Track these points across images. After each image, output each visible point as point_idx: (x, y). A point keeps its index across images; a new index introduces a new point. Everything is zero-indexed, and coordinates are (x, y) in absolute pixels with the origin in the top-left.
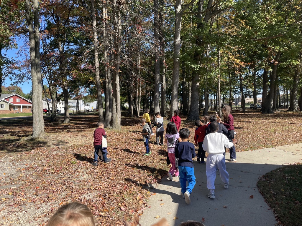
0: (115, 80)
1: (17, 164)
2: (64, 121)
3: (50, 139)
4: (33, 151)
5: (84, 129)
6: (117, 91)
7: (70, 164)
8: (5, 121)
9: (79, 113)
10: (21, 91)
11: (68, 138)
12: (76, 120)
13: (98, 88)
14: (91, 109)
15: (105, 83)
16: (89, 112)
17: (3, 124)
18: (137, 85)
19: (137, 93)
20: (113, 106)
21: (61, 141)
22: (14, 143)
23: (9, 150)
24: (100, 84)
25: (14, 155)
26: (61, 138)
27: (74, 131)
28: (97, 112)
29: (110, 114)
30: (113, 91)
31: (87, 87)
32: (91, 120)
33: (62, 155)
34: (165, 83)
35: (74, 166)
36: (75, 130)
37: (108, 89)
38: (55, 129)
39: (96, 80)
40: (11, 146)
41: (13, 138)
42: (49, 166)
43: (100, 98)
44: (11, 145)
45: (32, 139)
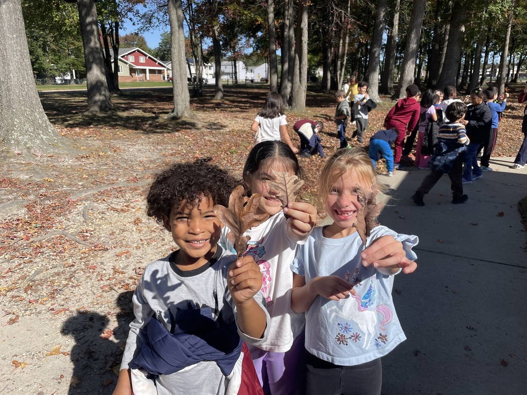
0: (301, 22)
1: (159, 147)
2: (214, 96)
3: (198, 119)
4: (177, 134)
5: (246, 109)
6: (303, 42)
7: (229, 153)
8: (128, 93)
9: (236, 85)
10: (145, 43)
11: (224, 120)
12: (233, 96)
13: (269, 38)
14: (257, 80)
15: (282, 26)
16: (254, 85)
17: (126, 97)
18: (342, 31)
19: (341, 48)
20: (294, 70)
21: (214, 124)
22: (150, 122)
23: (144, 130)
24: (274, 29)
25: (154, 137)
26: (213, 119)
27: (232, 112)
28: (266, 84)
29: (289, 85)
30: (296, 43)
31: (250, 37)
32: (256, 96)
33: (217, 142)
34: (397, 27)
35: (234, 157)
36: (233, 109)
37: (288, 39)
38: (203, 107)
39: (268, 22)
40: (147, 126)
41: (147, 115)
42: (201, 153)
43: (274, 56)
44: (146, 124)
45: (174, 118)
